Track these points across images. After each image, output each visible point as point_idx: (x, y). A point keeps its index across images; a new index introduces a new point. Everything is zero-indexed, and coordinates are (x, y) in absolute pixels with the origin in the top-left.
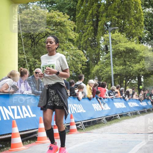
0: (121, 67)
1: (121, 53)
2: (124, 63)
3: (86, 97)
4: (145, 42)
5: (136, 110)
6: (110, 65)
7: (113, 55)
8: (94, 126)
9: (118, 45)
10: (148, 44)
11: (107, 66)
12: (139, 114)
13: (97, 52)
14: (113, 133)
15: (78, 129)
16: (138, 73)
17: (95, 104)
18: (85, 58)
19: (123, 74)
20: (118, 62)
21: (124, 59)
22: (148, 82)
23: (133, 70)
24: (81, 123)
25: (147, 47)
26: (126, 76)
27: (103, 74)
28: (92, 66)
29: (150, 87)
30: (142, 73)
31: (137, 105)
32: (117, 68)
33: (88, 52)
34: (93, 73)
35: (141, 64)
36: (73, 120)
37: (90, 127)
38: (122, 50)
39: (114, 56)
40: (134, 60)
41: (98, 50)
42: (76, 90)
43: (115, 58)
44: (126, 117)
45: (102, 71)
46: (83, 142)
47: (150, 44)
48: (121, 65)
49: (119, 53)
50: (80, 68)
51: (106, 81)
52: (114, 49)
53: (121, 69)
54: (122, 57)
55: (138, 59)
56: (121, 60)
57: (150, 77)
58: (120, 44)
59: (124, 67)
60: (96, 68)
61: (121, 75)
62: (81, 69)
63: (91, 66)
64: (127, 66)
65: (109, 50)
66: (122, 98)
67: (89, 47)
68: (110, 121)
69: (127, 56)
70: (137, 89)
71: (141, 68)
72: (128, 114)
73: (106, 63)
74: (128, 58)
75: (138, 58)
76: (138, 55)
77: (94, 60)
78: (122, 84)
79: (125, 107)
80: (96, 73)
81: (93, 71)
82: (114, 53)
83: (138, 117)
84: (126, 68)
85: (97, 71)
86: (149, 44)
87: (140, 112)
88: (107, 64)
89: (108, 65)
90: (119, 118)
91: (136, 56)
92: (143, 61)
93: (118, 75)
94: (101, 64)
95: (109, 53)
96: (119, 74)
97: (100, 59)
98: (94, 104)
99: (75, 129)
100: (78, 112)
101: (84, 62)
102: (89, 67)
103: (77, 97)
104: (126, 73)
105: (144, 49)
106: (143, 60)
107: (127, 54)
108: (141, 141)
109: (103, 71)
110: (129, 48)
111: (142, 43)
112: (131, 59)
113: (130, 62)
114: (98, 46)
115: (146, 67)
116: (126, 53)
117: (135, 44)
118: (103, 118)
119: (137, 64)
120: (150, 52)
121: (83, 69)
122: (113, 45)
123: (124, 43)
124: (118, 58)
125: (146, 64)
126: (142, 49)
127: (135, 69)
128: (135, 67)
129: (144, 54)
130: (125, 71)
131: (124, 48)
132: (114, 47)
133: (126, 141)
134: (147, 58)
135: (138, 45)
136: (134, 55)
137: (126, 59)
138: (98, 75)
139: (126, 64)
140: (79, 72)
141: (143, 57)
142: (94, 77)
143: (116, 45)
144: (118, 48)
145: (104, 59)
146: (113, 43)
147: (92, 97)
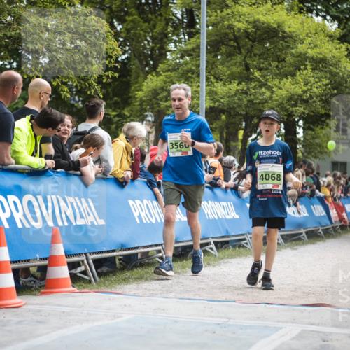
0: (234, 86)
1: (236, 39)
2: (245, 72)
3: (109, 176)
4: (319, 7)
6: (199, 76)
7: (208, 45)
8: (128, 274)
9: (229, 11)
10: (328, 17)
11: (188, 79)
13: (158, 30)
14: (189, 299)
15: (75, 279)
16: (287, 110)
17: (138, 202)
18: (115, 44)
19: (238, 109)
20: (225, 69)
21: (244, 60)
22: (317, 141)
23: (271, 98)
24: (87, 259)
25: (325, 25)
26: (248, 118)
28: (138, 77)
30: (301, 109)
32: (220, 88)
33: (129, 27)
34: (141, 100)
35: (301, 80)
36: (60, 250)
37: (114, 275)
38: (239, 30)
39: (214, 47)
40: (277, 67)
41: (163, 23)
42: (76, 148)
43: (216, 56)
44: (237, 249)
46: (87, 321)
47: (334, 18)
48: (235, 80)
49: (230, 40)
50: (95, 76)
52: (214, 25)
54: (241, 53)
56: (235, 61)
57: (325, 127)
58: (237, 8)
59: (244, 86)
60: (153, 82)
61: (232, 113)
62: (99, 80)
63: (134, 75)
64: (253, 84)
65: (198, 26)
66: (229, 191)
67: (133, 10)
68: (182, 260)
69: (256, 52)
71: (300, 92)
72: (245, 239)
73: (185, 68)
75: (292, 61)
76: (293, 51)
77: (146, 56)
78: (233, 144)
79: (237, 217)
80: (151, 100)
81: (140, 94)
82: (213, 38)
84: (248, 88)
85: (155, 93)
88: (188, 71)
89: (190, 75)
90: (215, 252)
91: (286, 54)
92: (305, 72)
93: (223, 111)
94: (169, 71)
95: (198, 36)
96: (226, 108)
97: (166, 55)
98: (134, 200)
99: (64, 279)
101: (111, 57)
102: (129, 78)
103: (78, 173)
104: (247, 106)
105: (314, 32)
106: (306, 69)
108: (277, 329)
110: (263, 24)
111: (311, 11)
112: (266, 63)
113: (265, 72)
114: (163, 11)
115: (315, 90)
116: (253, 42)
117: (285, 11)
118: (160, 248)
119: (287, 79)
120: (332, 41)
121: (104, 81)
122: (211, 10)
123: (250, 6)
124: (225, 56)
125: (316, 82)
126: (308, 31)
127: (277, 96)
128: (279, 90)
129: (311, 48)
130: (245, 100)
131: (247, 21)
132: (216, 16)
133: (229, 325)
134: (320, 62)
135: (294, 17)
136: (279, 49)
137: (253, 62)
138: (155, 106)
139: (251, 76)
140: (93, 91)
141: (307, 57)
142: (141, 115)
143: (222, 11)
144: (228, 20)
145: (179, 56)
146: (214, 4)
147: (128, 177)
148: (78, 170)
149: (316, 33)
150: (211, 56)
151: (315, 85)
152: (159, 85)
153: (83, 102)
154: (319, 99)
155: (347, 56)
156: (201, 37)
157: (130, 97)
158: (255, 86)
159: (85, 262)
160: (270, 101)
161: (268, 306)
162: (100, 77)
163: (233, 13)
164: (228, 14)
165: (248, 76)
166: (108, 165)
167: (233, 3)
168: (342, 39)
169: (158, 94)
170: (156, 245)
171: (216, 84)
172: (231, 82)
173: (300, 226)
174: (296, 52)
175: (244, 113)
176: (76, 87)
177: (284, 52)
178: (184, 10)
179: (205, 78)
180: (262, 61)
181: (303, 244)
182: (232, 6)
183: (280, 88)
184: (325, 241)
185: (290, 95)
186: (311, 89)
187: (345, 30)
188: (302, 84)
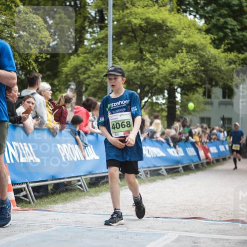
0: (132, 64)
1: (133, 31)
2: (140, 54)
3: (44, 127)
4: (191, 9)
5: (159, 165)
6: (107, 56)
7: (114, 34)
8: (57, 197)
9: (128, 11)
10: (198, 16)
11: (99, 59)
12: (163, 175)
14: (100, 214)
15: (18, 200)
16: (169, 81)
17: (64, 145)
19: (134, 80)
20: (126, 52)
21: (139, 46)
23: (158, 72)
24: (28, 186)
25: (195, 21)
26: (142, 86)
27: (89, 77)
28: (64, 57)
29: (195, 115)
30: (179, 80)
31: (161, 154)
32: (122, 65)
34: (66, 73)
35: (179, 60)
37: (47, 198)
38: (136, 24)
39: (118, 36)
40: (162, 51)
41: (82, 19)
43: (119, 43)
45: (87, 69)
47: (201, 17)
48: (132, 59)
49: (129, 32)
50: (34, 57)
51: (94, 95)
52: (118, 21)
53: (131, 69)
54: (136, 41)
55: (172, 49)
56: (132, 46)
57: (195, 93)
58: (134, 9)
59: (139, 64)
60: (74, 61)
61: (131, 83)
62: (36, 60)
64: (145, 63)
65: (106, 22)
68: (95, 187)
69: (148, 40)
70: (164, 119)
71: (178, 68)
73: (97, 51)
74: (150, 45)
75: (172, 46)
76: (173, 40)
80: (73, 74)
81: (65, 70)
82: (117, 30)
83: (161, 181)
84: (142, 66)
85: (76, 69)
86: (200, 15)
87: (166, 169)
88: (101, 53)
89: (101, 56)
91: (168, 42)
92: (182, 54)
94: (86, 53)
95: (106, 29)
97: (83, 42)
98: (61, 144)
99: (12, 201)
100: (22, 160)
102: (57, 58)
103: (21, 125)
104: (141, 78)
105: (187, 26)
106: (182, 52)
107: (147, 34)
108: (162, 235)
109: (90, 70)
110: (152, 20)
111: (185, 11)
112: (155, 48)
113: (153, 54)
114: (82, 10)
115: (189, 67)
116: (145, 32)
117: (168, 12)
118: (79, 178)
119: (169, 59)
120: (201, 33)
121: (40, 60)
122: (116, 10)
123: (143, 8)
124: (125, 43)
125: (190, 62)
126: (183, 26)
127: (162, 71)
128: (164, 67)
129: (186, 38)
130: (139, 74)
131: (141, 18)
132: (119, 15)
133: (128, 233)
134: (192, 48)
135: (174, 16)
136: (163, 38)
137: (145, 47)
138: (76, 78)
139: (144, 57)
140: (31, 67)
141: (183, 44)
142: (67, 84)
143: (123, 11)
144: (128, 18)
145: (93, 42)
146: (118, 6)
147: (57, 128)
148: (22, 123)
149: (189, 27)
150: (115, 43)
151: (189, 64)
152: (79, 63)
153: (25, 75)
154: (191, 73)
155: (211, 43)
156: (109, 29)
157: (59, 72)
158: (147, 64)
159: (26, 188)
160: (157, 75)
161: (155, 219)
162: (37, 58)
163: (131, 12)
164: (128, 13)
165: (142, 57)
166: (43, 120)
167: (131, 6)
168: (208, 31)
169: (78, 70)
170: (77, 177)
171: (119, 63)
172: (129, 62)
173: (178, 162)
174: (175, 40)
175: (139, 83)
176: (20, 64)
177: (167, 40)
178: (96, 10)
179: (111, 59)
180: (151, 46)
181: (181, 175)
182: (130, 8)
183: (165, 66)
184: (195, 173)
185: (171, 70)
186: (186, 66)
187: (209, 26)
188: (180, 63)
